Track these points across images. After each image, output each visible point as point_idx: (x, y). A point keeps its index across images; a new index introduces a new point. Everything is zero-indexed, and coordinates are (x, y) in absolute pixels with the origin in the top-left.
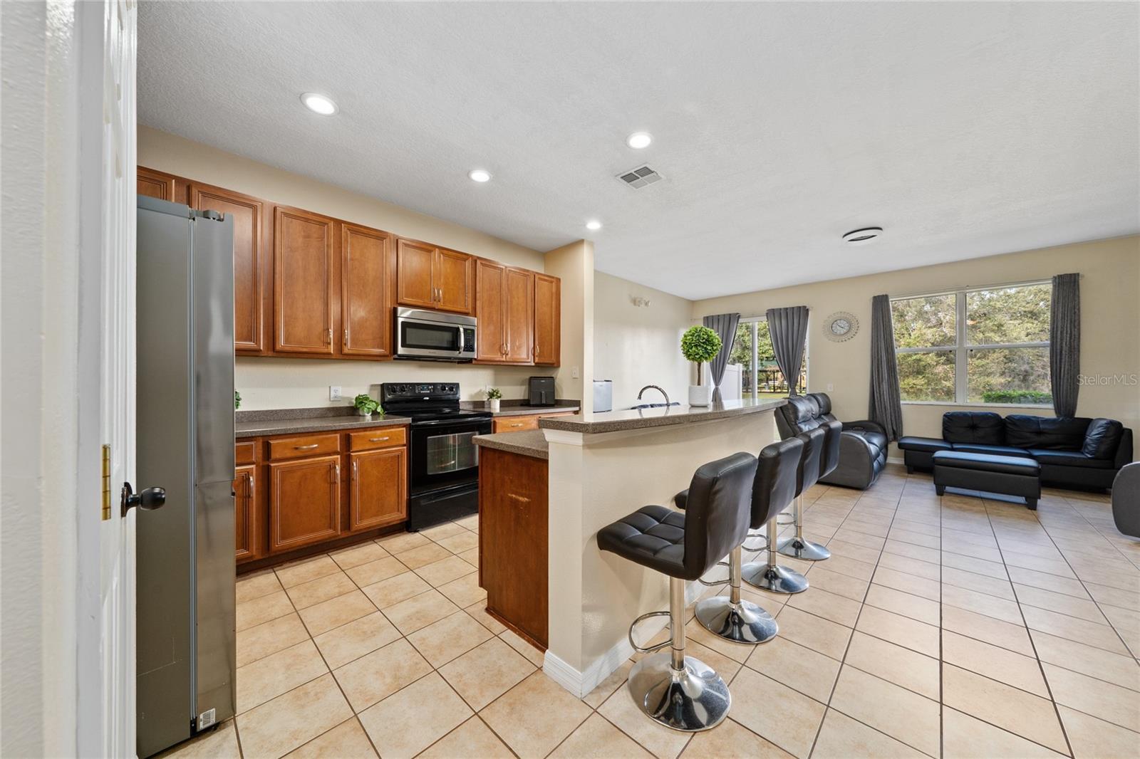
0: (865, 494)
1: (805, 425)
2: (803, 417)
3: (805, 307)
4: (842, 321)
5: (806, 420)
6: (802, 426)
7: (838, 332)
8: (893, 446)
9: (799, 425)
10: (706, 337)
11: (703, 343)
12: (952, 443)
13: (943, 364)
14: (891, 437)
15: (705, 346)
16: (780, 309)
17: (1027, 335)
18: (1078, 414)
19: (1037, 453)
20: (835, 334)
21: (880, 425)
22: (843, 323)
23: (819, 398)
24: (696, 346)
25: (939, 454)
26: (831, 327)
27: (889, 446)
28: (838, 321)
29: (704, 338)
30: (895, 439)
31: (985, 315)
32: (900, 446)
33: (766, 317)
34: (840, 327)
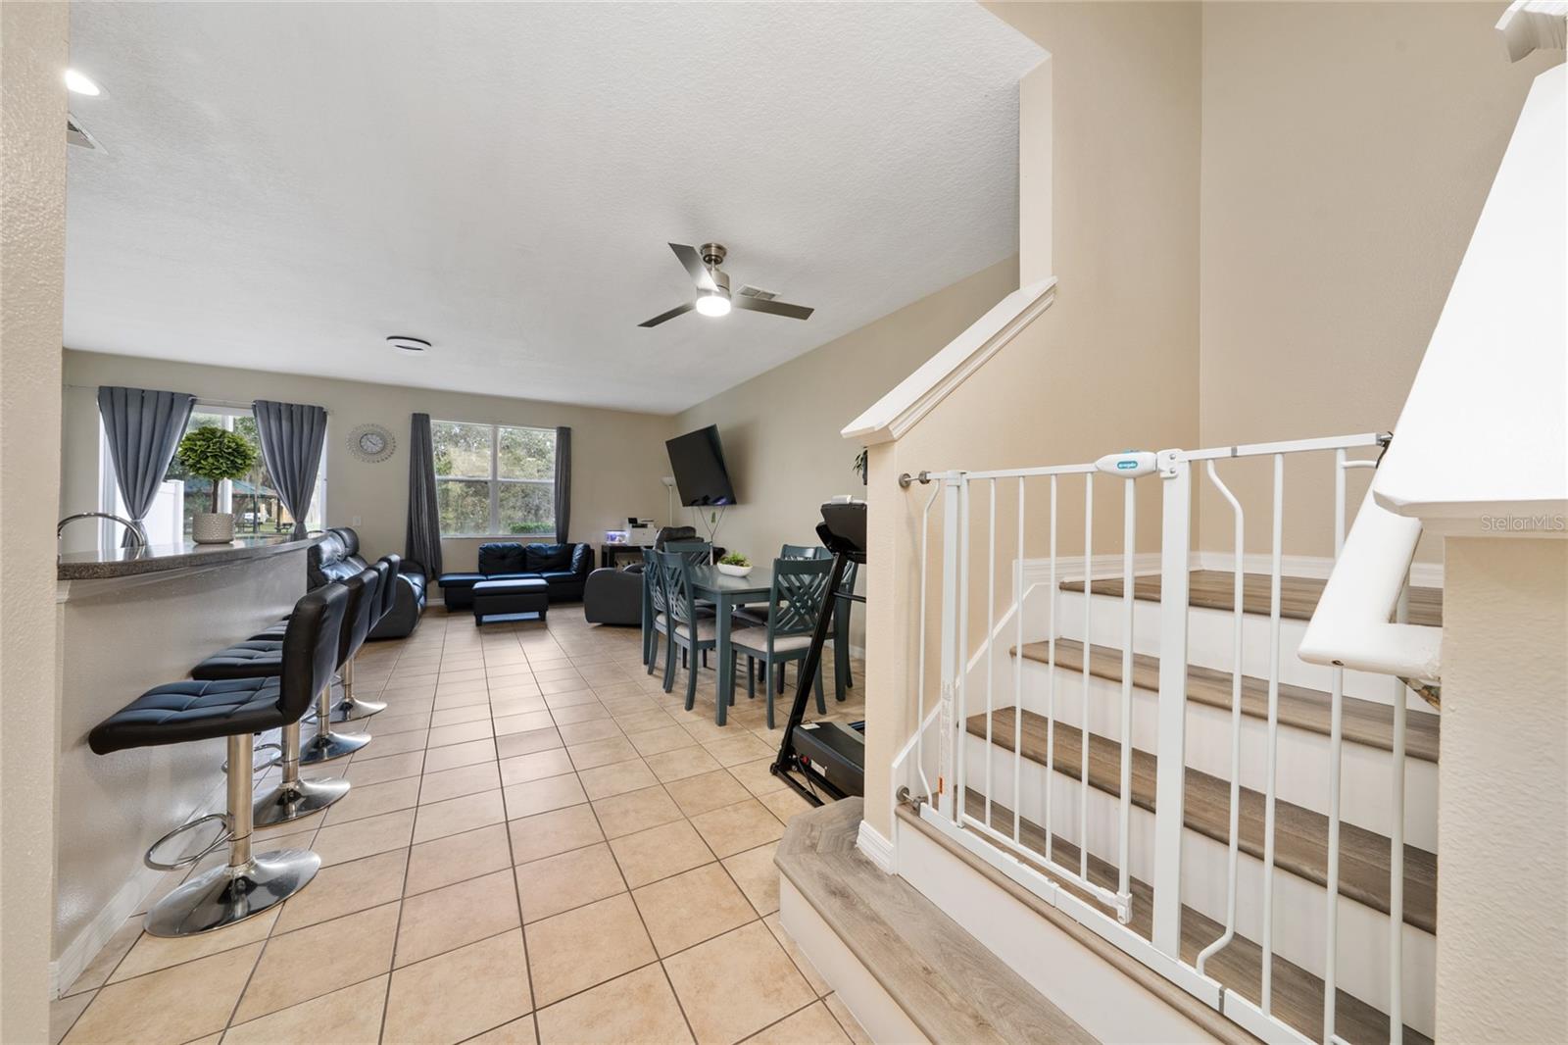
0: (409, 640)
1: (332, 570)
2: (328, 560)
3: (321, 409)
4: (374, 437)
5: (332, 564)
6: (328, 571)
7: (369, 450)
8: (434, 586)
9: (323, 570)
10: (233, 445)
11: (229, 454)
12: (486, 575)
13: (472, 496)
14: (430, 576)
15: (232, 458)
16: (280, 404)
17: (538, 471)
18: (569, 542)
19: (545, 575)
20: (366, 452)
21: (418, 563)
22: (375, 439)
23: (344, 534)
24: (215, 456)
25: (477, 585)
26: (359, 442)
27: (429, 586)
28: (369, 436)
29: (229, 447)
30: (434, 578)
31: (508, 447)
32: (442, 584)
33: (251, 411)
34: (368, 444)
